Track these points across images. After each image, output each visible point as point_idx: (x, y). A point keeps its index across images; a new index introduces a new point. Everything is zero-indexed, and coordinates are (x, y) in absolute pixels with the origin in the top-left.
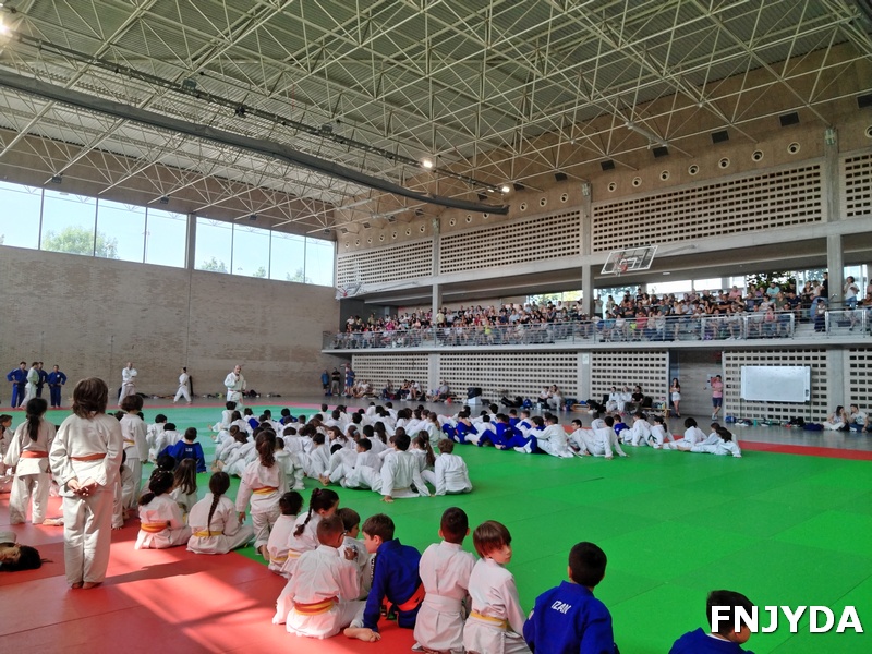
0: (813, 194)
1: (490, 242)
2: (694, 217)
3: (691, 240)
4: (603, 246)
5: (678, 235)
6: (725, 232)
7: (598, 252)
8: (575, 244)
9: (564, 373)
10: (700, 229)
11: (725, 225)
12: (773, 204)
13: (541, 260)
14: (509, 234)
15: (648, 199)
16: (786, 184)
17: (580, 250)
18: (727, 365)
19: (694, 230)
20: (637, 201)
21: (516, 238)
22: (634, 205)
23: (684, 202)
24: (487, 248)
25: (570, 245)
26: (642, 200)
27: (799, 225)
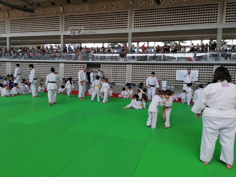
0: (126, 20)
1: (29, 23)
2: (94, 23)
3: (93, 30)
4: (67, 29)
5: (90, 28)
6: (103, 29)
7: (66, 31)
8: (58, 27)
10: (96, 27)
11: (103, 27)
12: (116, 22)
14: (35, 21)
15: (81, 15)
16: (119, 16)
17: (60, 29)
18: (102, 68)
19: (94, 27)
20: (78, 15)
21: (38, 23)
22: (77, 16)
23: (92, 18)
24: (27, 25)
26: (79, 15)
27: (122, 29)
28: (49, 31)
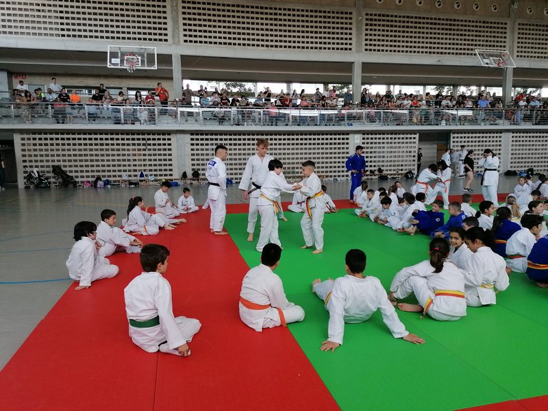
0: (503, 40)
2: (439, 38)
4: (373, 48)
5: (428, 50)
6: (456, 54)
7: (368, 52)
8: (348, 41)
9: (337, 151)
10: (442, 48)
11: (457, 49)
13: (314, 50)
15: (408, 17)
17: (353, 47)
18: (454, 142)
19: (438, 48)
22: (398, 19)
23: (433, 26)
25: (344, 41)
26: (403, 17)
28: (320, 48)
